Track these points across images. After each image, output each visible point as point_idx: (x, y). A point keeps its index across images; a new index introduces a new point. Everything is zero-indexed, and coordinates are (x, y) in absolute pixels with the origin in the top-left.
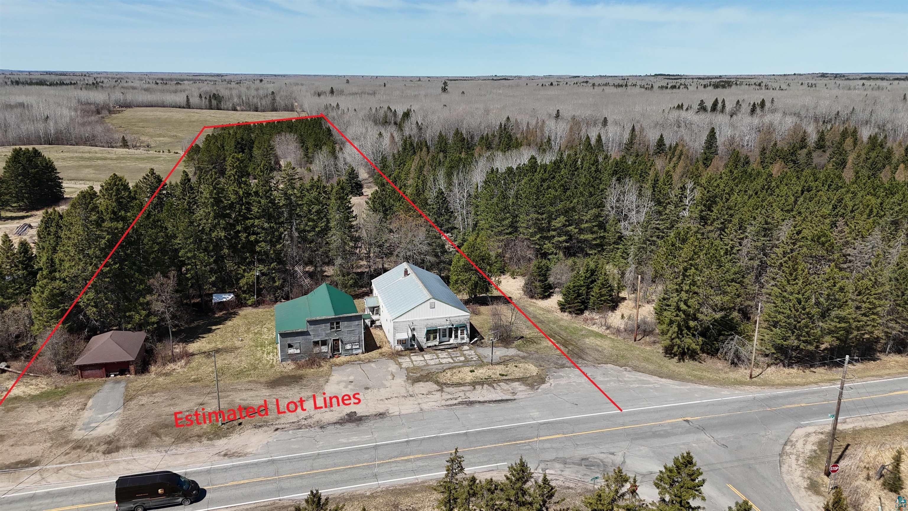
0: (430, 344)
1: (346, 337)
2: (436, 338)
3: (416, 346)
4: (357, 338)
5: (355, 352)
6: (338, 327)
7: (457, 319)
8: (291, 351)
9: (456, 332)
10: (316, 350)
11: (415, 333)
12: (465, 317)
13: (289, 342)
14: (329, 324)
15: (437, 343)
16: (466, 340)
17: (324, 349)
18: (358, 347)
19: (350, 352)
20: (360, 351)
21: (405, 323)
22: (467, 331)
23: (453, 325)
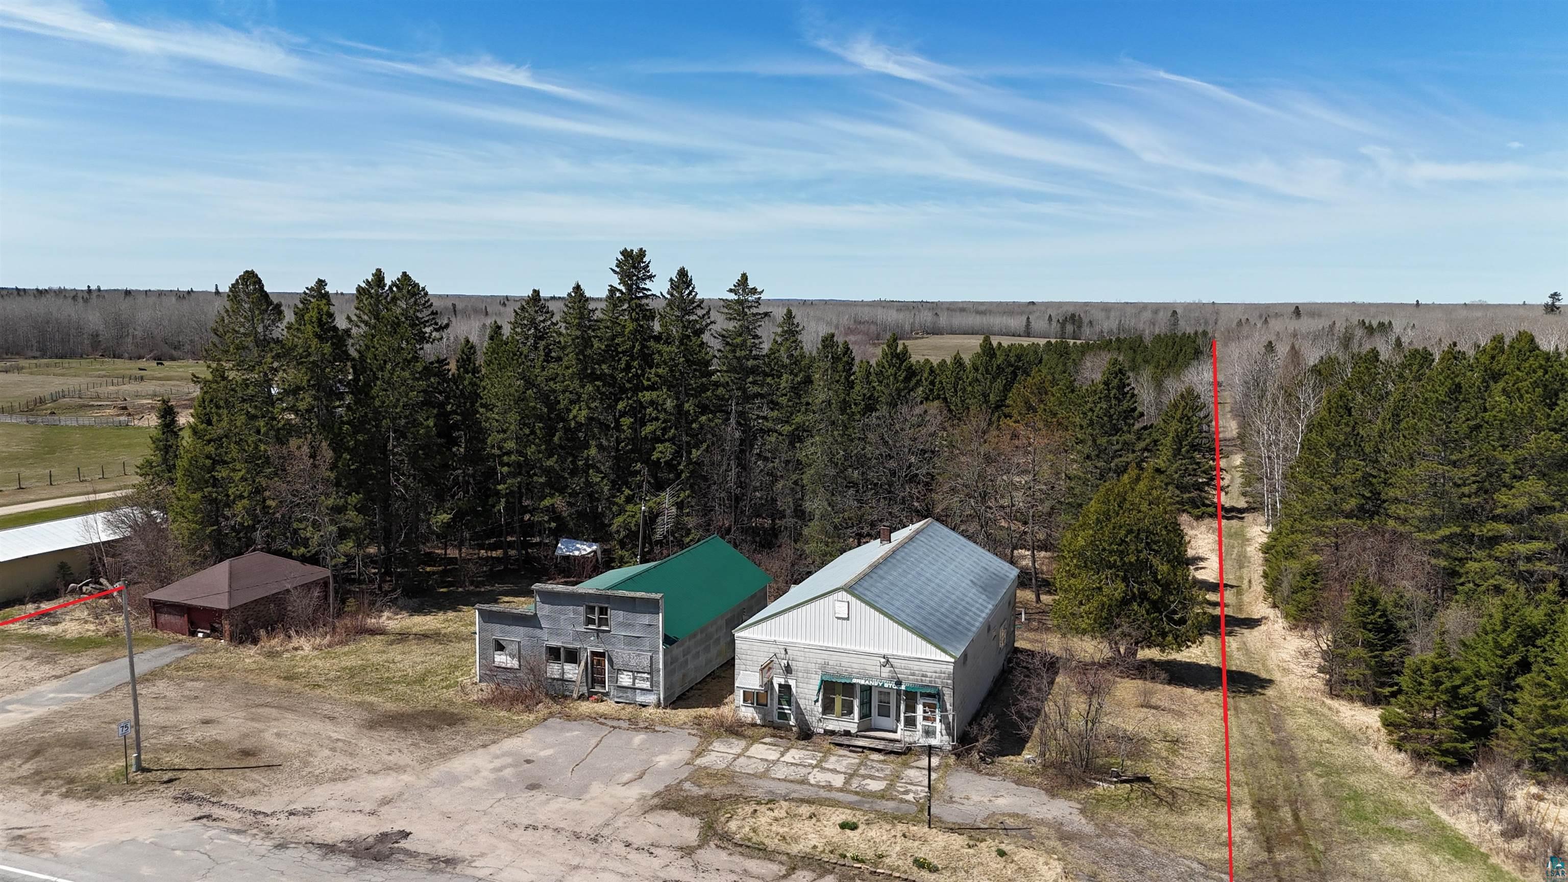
0: (834, 724)
1: (621, 654)
2: (851, 712)
3: (792, 722)
4: (646, 663)
5: (640, 698)
6: (603, 622)
7: (915, 666)
8: (501, 659)
9: (911, 708)
10: (554, 670)
11: (792, 683)
12: (938, 667)
13: (498, 636)
14: (582, 609)
15: (853, 728)
16: (941, 739)
17: (572, 672)
18: (647, 685)
19: (629, 694)
20: (651, 698)
21: (765, 647)
22: (944, 709)
23: (899, 683)
